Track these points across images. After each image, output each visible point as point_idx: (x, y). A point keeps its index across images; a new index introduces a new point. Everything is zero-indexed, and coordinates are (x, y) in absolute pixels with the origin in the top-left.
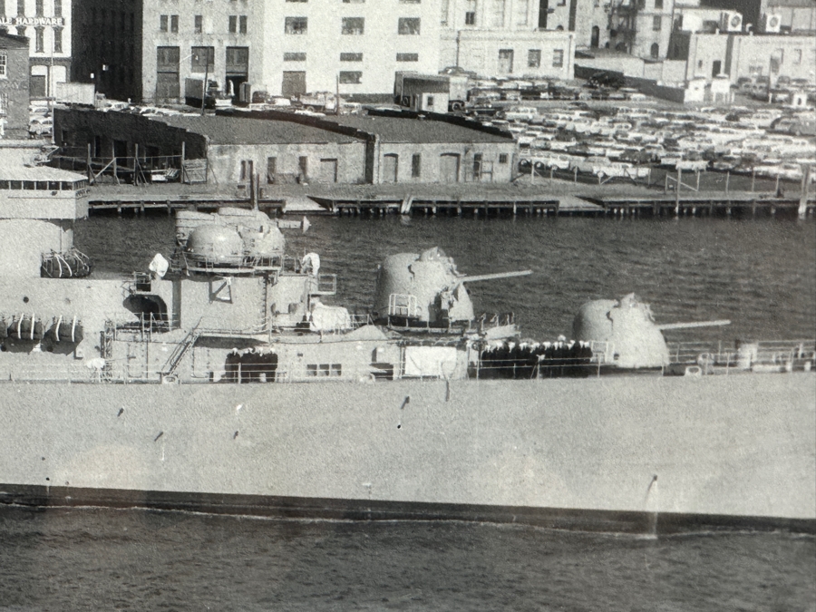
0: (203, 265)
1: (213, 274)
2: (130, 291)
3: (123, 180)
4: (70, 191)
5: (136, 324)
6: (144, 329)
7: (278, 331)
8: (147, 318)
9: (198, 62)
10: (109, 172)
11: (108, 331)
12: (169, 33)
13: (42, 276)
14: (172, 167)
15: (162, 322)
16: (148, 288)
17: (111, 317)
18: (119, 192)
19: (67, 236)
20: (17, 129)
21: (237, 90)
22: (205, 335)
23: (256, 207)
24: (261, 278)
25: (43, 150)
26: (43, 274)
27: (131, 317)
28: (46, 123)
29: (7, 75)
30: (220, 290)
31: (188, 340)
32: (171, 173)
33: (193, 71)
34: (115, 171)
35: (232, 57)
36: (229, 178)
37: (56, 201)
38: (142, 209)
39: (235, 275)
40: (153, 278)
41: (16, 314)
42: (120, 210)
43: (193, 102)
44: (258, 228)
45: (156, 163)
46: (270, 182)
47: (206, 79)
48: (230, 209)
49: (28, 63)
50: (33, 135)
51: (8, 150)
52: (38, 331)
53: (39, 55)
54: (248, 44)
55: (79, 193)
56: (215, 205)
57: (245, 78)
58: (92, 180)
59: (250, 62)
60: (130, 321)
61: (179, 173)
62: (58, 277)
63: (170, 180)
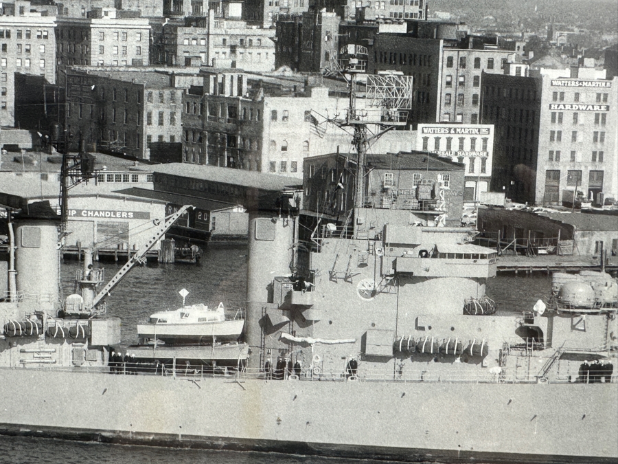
0: (568, 308)
1: (574, 313)
2: (520, 323)
3: (520, 253)
4: (485, 260)
5: (523, 345)
6: (528, 348)
7: (614, 349)
8: (530, 341)
9: (571, 179)
10: (511, 248)
11: (504, 349)
12: (554, 162)
13: (464, 314)
14: (552, 245)
15: (540, 344)
16: (532, 322)
17: (507, 340)
18: (517, 261)
19: (482, 288)
20: (454, 221)
21: (595, 197)
22: (567, 352)
23: (604, 270)
24: (605, 316)
25: (470, 233)
26: (465, 312)
27: (520, 340)
28: (473, 217)
29: (450, 187)
30: (578, 323)
31: (557, 355)
32: (551, 248)
33: (568, 185)
34: (515, 248)
35: (593, 177)
36: (588, 252)
37: (476, 266)
38: (531, 272)
39: (589, 314)
40: (536, 315)
41: (446, 338)
42: (516, 272)
43: (567, 204)
44: (605, 284)
45: (542, 243)
46: (613, 255)
47: (576, 190)
48: (587, 271)
49: (463, 180)
50: (464, 224)
51: (448, 234)
52: (459, 349)
53: (471, 175)
54: (603, 168)
55: (491, 261)
56: (578, 269)
57: (600, 190)
58: (500, 253)
59: (604, 180)
60: (519, 343)
61: (555, 249)
62: (474, 315)
63: (550, 253)
